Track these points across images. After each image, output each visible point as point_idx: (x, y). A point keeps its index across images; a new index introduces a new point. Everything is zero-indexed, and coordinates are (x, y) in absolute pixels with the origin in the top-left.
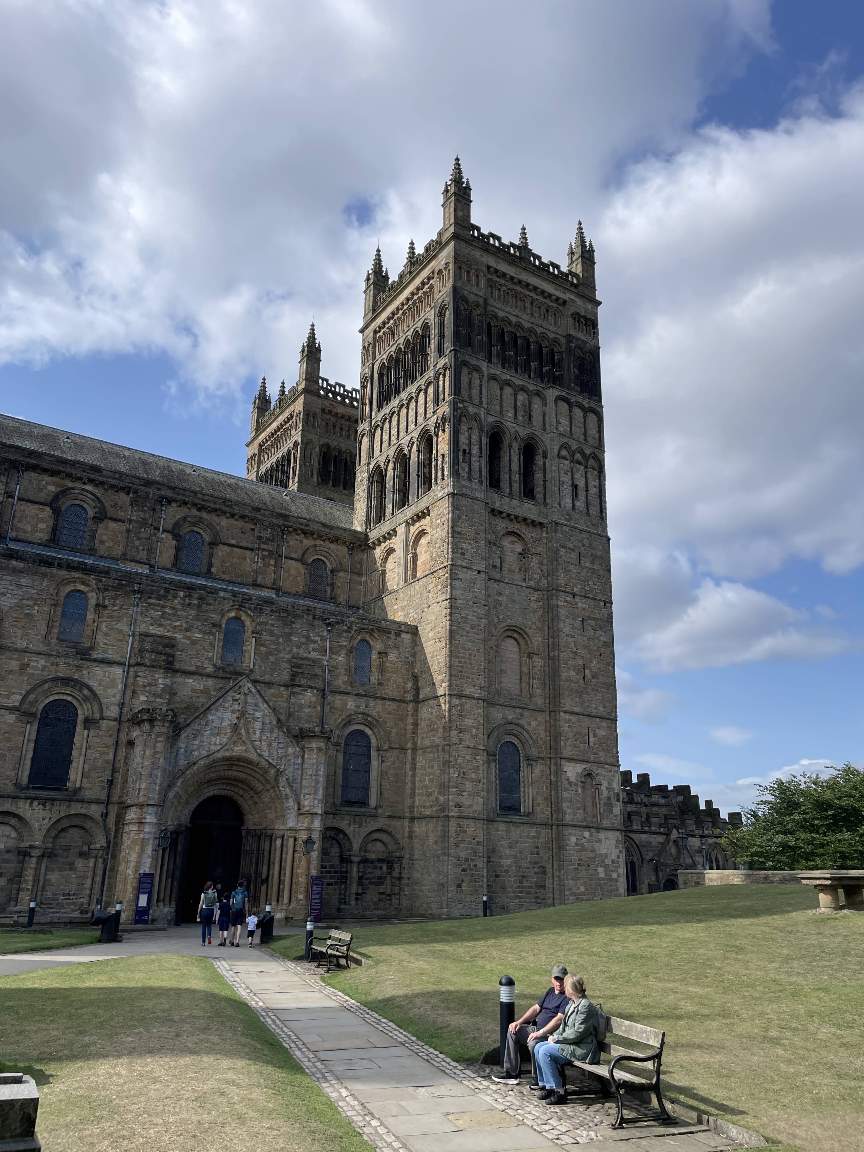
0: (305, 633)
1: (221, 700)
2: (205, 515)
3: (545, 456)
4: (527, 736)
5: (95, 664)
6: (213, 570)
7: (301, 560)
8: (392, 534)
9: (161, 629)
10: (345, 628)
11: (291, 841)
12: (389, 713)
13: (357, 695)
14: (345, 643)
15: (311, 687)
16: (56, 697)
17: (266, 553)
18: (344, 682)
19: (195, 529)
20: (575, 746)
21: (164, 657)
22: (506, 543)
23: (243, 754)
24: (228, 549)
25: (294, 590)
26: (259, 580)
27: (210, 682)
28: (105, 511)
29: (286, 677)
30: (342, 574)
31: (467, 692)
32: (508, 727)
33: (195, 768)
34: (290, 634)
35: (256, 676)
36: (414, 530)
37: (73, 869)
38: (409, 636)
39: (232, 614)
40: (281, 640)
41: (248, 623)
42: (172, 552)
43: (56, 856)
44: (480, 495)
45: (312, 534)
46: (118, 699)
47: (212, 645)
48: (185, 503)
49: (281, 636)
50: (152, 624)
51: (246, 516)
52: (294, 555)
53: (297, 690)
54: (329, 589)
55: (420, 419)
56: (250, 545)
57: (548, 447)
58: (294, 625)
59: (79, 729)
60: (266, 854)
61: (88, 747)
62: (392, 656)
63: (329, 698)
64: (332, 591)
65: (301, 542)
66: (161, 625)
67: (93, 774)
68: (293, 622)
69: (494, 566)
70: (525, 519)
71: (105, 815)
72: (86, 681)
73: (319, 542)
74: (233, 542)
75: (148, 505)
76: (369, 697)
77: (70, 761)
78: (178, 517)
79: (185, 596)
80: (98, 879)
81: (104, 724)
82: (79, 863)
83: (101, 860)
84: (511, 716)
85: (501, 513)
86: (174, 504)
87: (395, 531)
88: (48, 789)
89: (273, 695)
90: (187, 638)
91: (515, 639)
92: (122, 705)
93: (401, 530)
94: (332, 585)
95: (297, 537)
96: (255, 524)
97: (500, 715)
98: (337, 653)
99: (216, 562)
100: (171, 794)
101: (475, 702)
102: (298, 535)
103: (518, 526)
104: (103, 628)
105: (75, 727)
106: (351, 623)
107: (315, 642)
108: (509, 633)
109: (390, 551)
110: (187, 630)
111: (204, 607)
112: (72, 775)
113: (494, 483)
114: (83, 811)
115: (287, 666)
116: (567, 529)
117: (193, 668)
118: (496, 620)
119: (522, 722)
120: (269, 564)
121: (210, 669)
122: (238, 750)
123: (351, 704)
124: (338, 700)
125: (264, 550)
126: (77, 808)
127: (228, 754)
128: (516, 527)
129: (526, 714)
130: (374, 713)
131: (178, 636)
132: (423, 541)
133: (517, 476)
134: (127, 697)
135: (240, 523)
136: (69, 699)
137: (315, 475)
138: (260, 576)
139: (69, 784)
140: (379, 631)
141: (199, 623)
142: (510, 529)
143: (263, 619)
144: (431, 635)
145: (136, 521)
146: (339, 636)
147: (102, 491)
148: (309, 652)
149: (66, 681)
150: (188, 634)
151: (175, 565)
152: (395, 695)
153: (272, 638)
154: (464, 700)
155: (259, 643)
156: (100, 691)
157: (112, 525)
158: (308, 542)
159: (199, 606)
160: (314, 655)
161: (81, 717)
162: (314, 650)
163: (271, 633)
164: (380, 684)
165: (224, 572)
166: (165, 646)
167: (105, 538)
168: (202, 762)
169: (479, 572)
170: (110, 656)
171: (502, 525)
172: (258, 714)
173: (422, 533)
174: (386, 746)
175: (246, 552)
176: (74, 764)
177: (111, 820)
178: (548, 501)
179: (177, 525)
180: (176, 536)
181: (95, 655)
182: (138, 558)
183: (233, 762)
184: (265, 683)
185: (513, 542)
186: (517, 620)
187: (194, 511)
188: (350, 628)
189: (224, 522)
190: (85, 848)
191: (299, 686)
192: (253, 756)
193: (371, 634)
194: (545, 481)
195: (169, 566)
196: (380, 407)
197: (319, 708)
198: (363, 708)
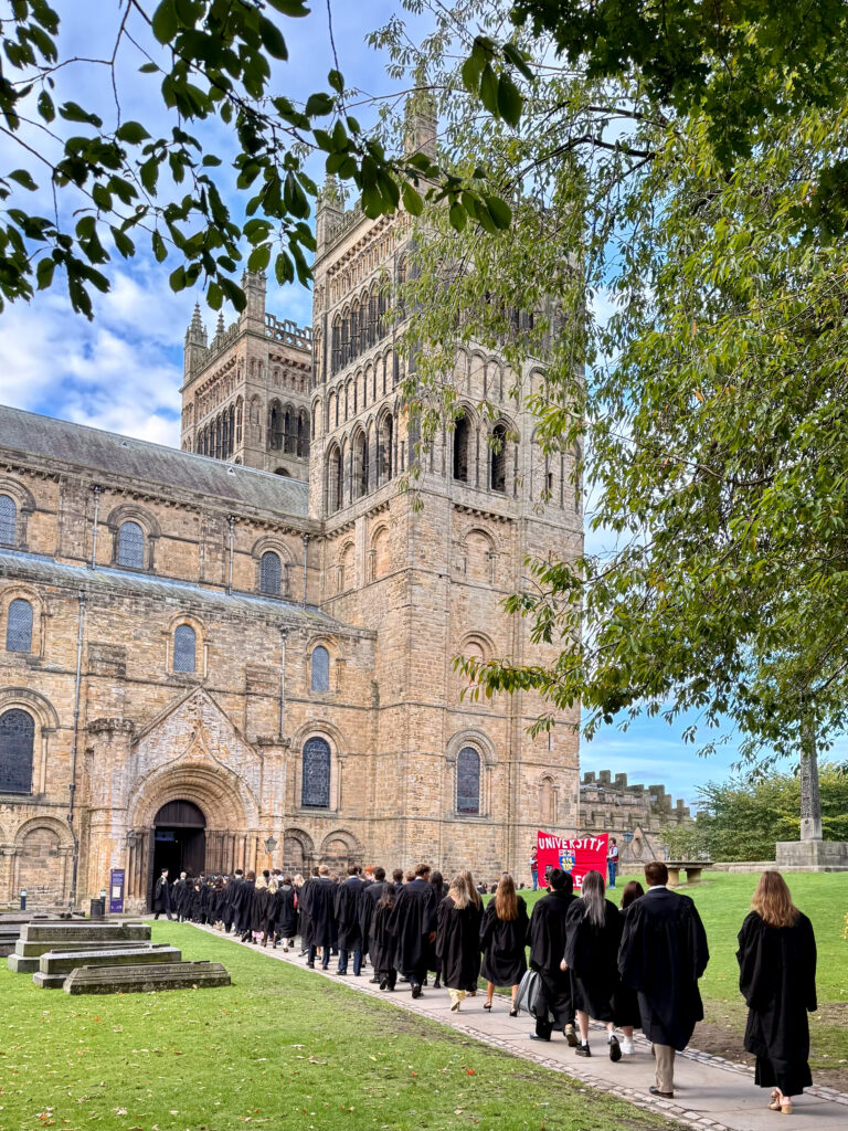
0: (258, 640)
1: (177, 710)
2: (141, 503)
3: (517, 442)
4: (487, 742)
5: (46, 674)
6: (156, 566)
7: (251, 554)
8: (350, 525)
9: (110, 638)
10: (301, 634)
11: (254, 842)
12: (349, 721)
13: (315, 703)
14: (301, 651)
15: (267, 696)
16: (12, 707)
17: (212, 547)
18: (301, 690)
19: (133, 519)
20: (534, 751)
21: (114, 667)
22: (472, 541)
23: (202, 762)
24: (170, 542)
25: (245, 588)
26: (207, 578)
27: (164, 690)
28: (34, 502)
29: (241, 686)
30: (297, 569)
31: (426, 702)
32: (468, 734)
33: (156, 775)
34: (244, 642)
35: (210, 685)
36: (374, 523)
37: (45, 866)
38: (368, 642)
39: (182, 621)
40: (234, 648)
41: (198, 629)
42: (110, 546)
43: (27, 854)
44: (442, 490)
45: (262, 523)
46: (72, 708)
47: (164, 654)
48: (120, 491)
49: (234, 644)
50: (99, 633)
51: (188, 504)
52: (243, 548)
53: (253, 698)
54: (283, 585)
55: (379, 393)
56: (194, 538)
57: (521, 430)
58: (246, 632)
59: (37, 737)
60: (230, 853)
61: (48, 756)
62: (351, 663)
63: (286, 706)
64: (288, 587)
65: (250, 532)
66: (109, 634)
67: (55, 780)
68: (245, 629)
69: (458, 569)
70: (492, 515)
71: (71, 818)
72: (40, 691)
73: (270, 533)
74: (175, 534)
75: (80, 494)
76: (327, 704)
77: (31, 769)
78: (113, 506)
79: (132, 603)
80: (70, 875)
81: (61, 733)
82: (50, 861)
83: (71, 859)
84: (471, 722)
85: (466, 509)
86: (107, 492)
87: (353, 523)
88: (13, 794)
89: (228, 703)
90: (137, 646)
91: (478, 645)
92: (77, 714)
93: (360, 523)
94: (287, 581)
95: (246, 528)
96: (198, 513)
97: (460, 723)
98: (293, 661)
99: (157, 556)
100: (134, 799)
101: (434, 710)
102: (247, 525)
103: (484, 522)
104: (51, 636)
105: (33, 735)
106: (307, 629)
107: (268, 649)
108: (473, 639)
109: (349, 545)
110: (136, 638)
111: (152, 614)
112: (35, 780)
113: (460, 472)
114: (50, 814)
115: (242, 674)
116: (536, 525)
117: (145, 678)
118: (458, 625)
119: (483, 729)
120: (217, 559)
121: (163, 678)
122: (197, 758)
123: (310, 712)
124: (296, 709)
125: (209, 543)
126: (43, 812)
127: (188, 761)
128: (483, 524)
129: (487, 720)
130: (333, 721)
131: (127, 645)
132: (384, 538)
133: (486, 465)
134: (82, 706)
135: (182, 513)
136: (24, 708)
137: (264, 440)
138: (207, 573)
139: (33, 790)
140: (337, 637)
141: (148, 632)
142: (476, 527)
143: (214, 626)
144: (391, 641)
145: (69, 513)
146: (295, 643)
147: (28, 479)
148: (264, 660)
149: (20, 691)
150: (138, 642)
151: (114, 561)
152: (354, 702)
153: (225, 646)
154: (423, 708)
155: (212, 652)
156: (54, 701)
157: (43, 517)
158: (259, 533)
159: (147, 613)
160: (269, 663)
161: (37, 727)
162: (269, 657)
163: (224, 641)
164: (338, 692)
165: (167, 568)
166: (116, 655)
167: (36, 532)
168: (162, 770)
169: (440, 576)
170: (60, 666)
171: (468, 522)
172: (214, 724)
173: (381, 529)
174: (346, 753)
175: (190, 544)
176: (36, 772)
177: (77, 821)
178: (518, 493)
179: (112, 515)
180: (114, 529)
181: (45, 665)
182: (74, 554)
183: (192, 769)
184: (219, 692)
185: (479, 541)
186: (481, 626)
187: (130, 500)
188: (306, 635)
189: (163, 511)
190: (55, 848)
191: (255, 694)
192: (212, 764)
193: (328, 640)
194: (516, 470)
195: (108, 563)
196: (335, 371)
197: (276, 717)
198: (321, 717)
